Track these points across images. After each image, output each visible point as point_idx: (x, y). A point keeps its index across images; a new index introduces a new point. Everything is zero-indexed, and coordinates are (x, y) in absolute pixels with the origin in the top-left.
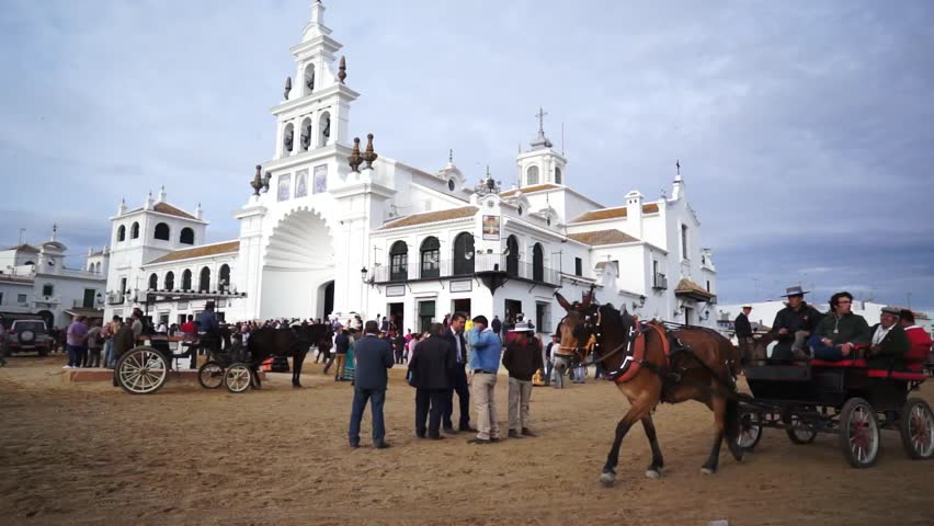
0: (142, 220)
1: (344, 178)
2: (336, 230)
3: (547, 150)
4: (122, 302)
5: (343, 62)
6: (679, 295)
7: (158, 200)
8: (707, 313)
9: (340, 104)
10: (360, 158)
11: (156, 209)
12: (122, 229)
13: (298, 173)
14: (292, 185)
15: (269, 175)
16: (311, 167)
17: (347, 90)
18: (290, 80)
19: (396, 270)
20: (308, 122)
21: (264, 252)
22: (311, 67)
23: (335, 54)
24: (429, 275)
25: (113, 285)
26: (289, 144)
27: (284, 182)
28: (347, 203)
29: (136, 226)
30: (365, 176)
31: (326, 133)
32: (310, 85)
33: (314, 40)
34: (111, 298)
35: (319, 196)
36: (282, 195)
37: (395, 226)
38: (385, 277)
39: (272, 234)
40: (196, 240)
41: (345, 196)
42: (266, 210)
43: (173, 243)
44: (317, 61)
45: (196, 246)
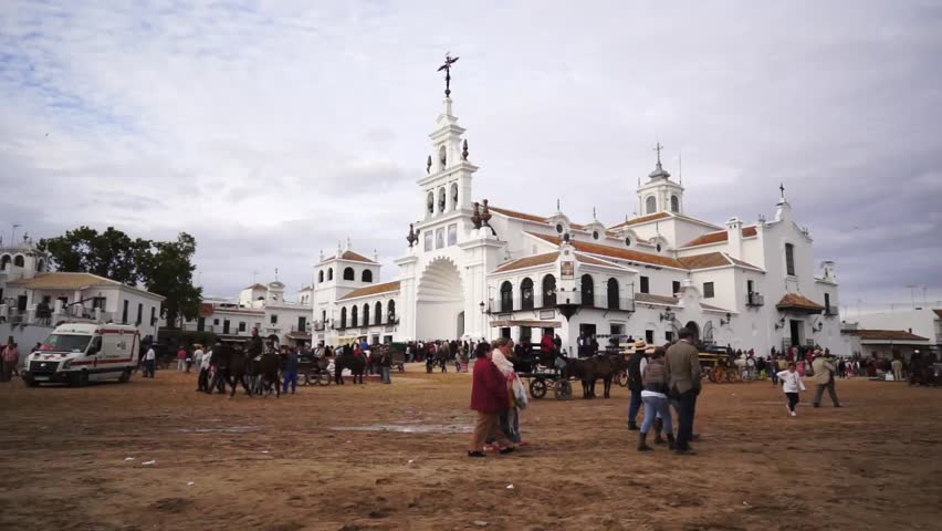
0: (334, 266)
1: (468, 233)
2: (464, 274)
3: (663, 182)
4: (323, 329)
5: (466, 142)
6: (781, 309)
7: (345, 250)
8: (820, 324)
9: (464, 177)
10: (480, 217)
11: (344, 257)
12: (322, 273)
13: (437, 230)
14: (434, 238)
15: (418, 231)
16: (446, 225)
17: (469, 166)
18: (430, 158)
19: (506, 302)
20: (443, 189)
21: (417, 291)
22: (444, 148)
23: (461, 137)
24: (527, 305)
25: (317, 317)
26: (431, 207)
27: (429, 237)
28: (470, 254)
29: (331, 271)
30: (484, 232)
31: (456, 199)
32: (444, 161)
33: (444, 128)
34: (316, 326)
35: (452, 247)
36: (427, 248)
37: (504, 269)
38: (497, 308)
39: (421, 276)
40: (374, 280)
41: (469, 248)
42: (417, 258)
43: (358, 283)
44: (447, 144)
45: (374, 283)
